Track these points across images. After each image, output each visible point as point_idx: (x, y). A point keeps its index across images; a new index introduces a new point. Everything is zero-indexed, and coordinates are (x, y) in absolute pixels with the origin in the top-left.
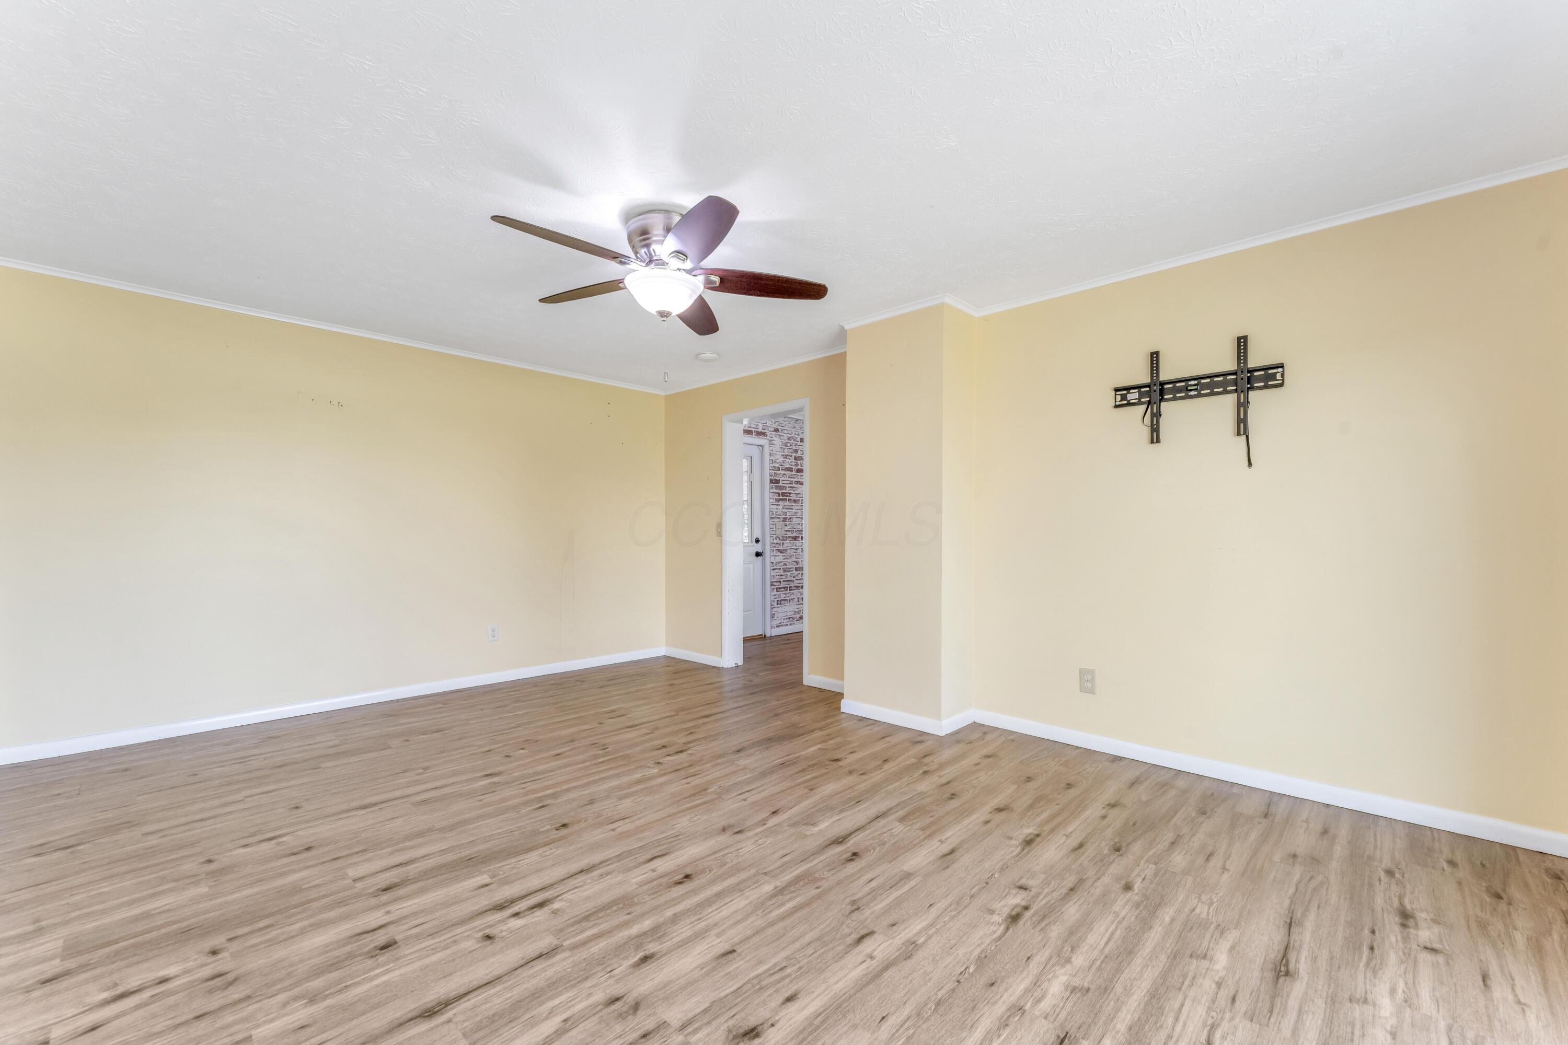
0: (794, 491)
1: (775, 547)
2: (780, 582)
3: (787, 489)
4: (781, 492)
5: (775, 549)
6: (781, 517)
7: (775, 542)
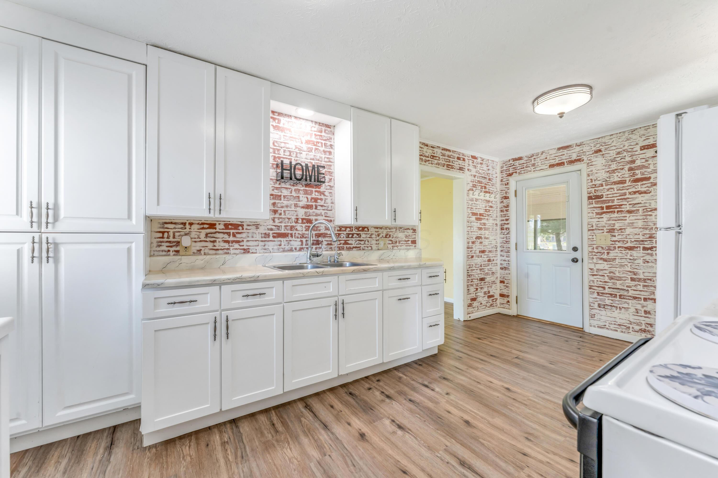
0: (628, 202)
1: (595, 255)
2: (604, 288)
3: (616, 201)
4: (604, 206)
5: (595, 257)
6: (605, 228)
7: (596, 250)
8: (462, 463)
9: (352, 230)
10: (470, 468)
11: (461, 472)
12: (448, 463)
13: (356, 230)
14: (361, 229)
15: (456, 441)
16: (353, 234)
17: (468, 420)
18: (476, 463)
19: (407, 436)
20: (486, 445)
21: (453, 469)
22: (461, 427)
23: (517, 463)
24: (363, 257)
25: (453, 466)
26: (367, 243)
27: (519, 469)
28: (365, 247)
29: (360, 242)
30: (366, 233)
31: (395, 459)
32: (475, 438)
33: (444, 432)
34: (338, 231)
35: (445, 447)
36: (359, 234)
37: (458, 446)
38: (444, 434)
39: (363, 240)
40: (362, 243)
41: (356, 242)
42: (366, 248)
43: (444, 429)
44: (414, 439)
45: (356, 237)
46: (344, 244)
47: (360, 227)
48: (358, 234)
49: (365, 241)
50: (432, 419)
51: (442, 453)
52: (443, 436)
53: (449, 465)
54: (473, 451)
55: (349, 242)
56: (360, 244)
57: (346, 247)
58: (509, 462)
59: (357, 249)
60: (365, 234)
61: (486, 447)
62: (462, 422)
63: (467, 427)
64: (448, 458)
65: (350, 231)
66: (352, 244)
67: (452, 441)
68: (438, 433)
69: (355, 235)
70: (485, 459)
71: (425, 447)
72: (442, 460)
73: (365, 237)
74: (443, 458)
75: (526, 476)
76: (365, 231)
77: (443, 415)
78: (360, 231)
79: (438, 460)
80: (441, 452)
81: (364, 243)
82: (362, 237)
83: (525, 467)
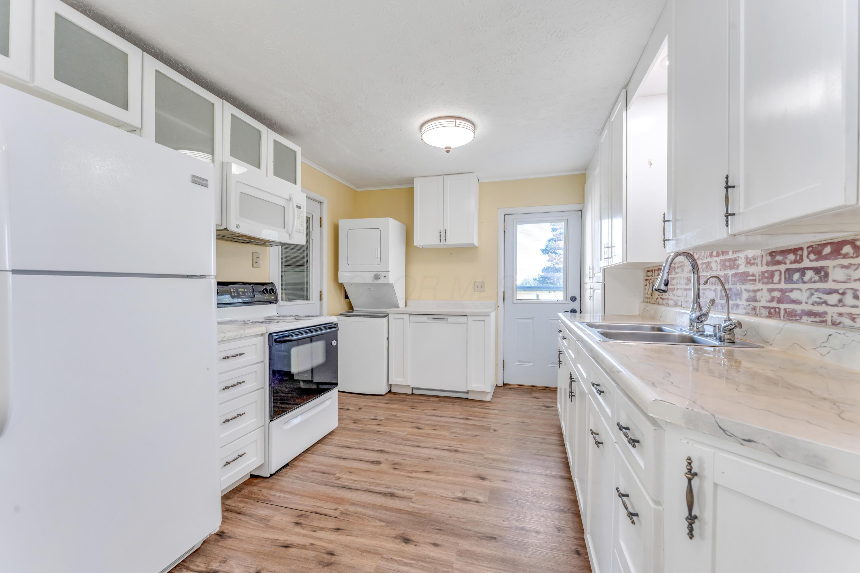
8: (393, 495)
9: (801, 256)
10: (385, 494)
11: (390, 488)
12: (403, 490)
13: (812, 257)
14: (827, 250)
15: (407, 511)
16: (803, 271)
17: (408, 545)
18: (382, 500)
19: (451, 495)
20: (377, 521)
21: (397, 488)
22: (410, 530)
23: (346, 516)
24: (824, 351)
25: (398, 490)
26: (849, 299)
27: (345, 512)
28: (841, 315)
29: (825, 297)
30: (846, 262)
31: (441, 476)
32: (389, 523)
33: (423, 514)
34: (768, 264)
35: (413, 500)
36: (822, 268)
37: (402, 507)
38: (421, 512)
39: (836, 291)
40: (833, 299)
41: (812, 294)
42: (847, 321)
43: (425, 518)
44: (442, 495)
45: (811, 281)
46: (779, 302)
47: (826, 245)
48: (817, 270)
49: (843, 294)
50: (446, 524)
51: (412, 494)
52: (421, 510)
53: (402, 489)
54: (387, 509)
55: (794, 295)
56: (825, 303)
57: (785, 309)
58: (353, 514)
59: (813, 319)
60: (843, 267)
61: (377, 519)
62: (412, 538)
63: (404, 533)
64: (405, 493)
65: (796, 262)
66: (801, 303)
67: (410, 509)
68: (428, 511)
69: (810, 274)
70: (374, 507)
71: (428, 493)
72: (409, 490)
73: (842, 278)
74: (409, 491)
75: (339, 508)
76: (845, 256)
77: (438, 536)
78: (826, 257)
79: (411, 489)
80: (414, 495)
81: (840, 301)
82: (830, 278)
83: (339, 516)
